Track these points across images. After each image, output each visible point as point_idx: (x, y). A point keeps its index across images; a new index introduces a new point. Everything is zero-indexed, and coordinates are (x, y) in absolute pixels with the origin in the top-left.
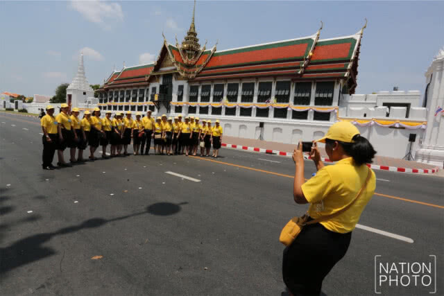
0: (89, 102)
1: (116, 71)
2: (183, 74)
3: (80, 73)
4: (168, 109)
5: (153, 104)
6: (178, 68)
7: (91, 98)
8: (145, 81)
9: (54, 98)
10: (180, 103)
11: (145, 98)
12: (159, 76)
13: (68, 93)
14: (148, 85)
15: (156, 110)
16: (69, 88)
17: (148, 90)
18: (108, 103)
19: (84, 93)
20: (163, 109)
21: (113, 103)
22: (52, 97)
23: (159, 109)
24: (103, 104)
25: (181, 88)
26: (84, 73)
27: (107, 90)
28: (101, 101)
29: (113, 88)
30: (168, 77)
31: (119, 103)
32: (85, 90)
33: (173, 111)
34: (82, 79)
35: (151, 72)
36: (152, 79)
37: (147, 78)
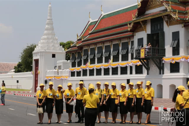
0: (60, 67)
1: (91, 21)
2: (176, 16)
3: (47, 29)
4: (161, 68)
5: (139, 63)
6: (169, 8)
7: (61, 60)
8: (127, 31)
9: (19, 65)
10: (177, 59)
11: (130, 55)
12: (145, 22)
13: (35, 58)
14: (133, 36)
15: (145, 70)
16: (36, 50)
17: (133, 42)
18: (83, 66)
19: (54, 56)
20: (154, 69)
21: (89, 66)
22: (16, 63)
23: (148, 69)
24: (77, 69)
25: (176, 36)
26: (52, 29)
27: (81, 48)
28: (73, 65)
29: (88, 45)
30: (157, 22)
31: (96, 66)
32: (54, 52)
33: (167, 70)
34: (50, 36)
35: (134, 18)
36: (137, 27)
37: (129, 27)
